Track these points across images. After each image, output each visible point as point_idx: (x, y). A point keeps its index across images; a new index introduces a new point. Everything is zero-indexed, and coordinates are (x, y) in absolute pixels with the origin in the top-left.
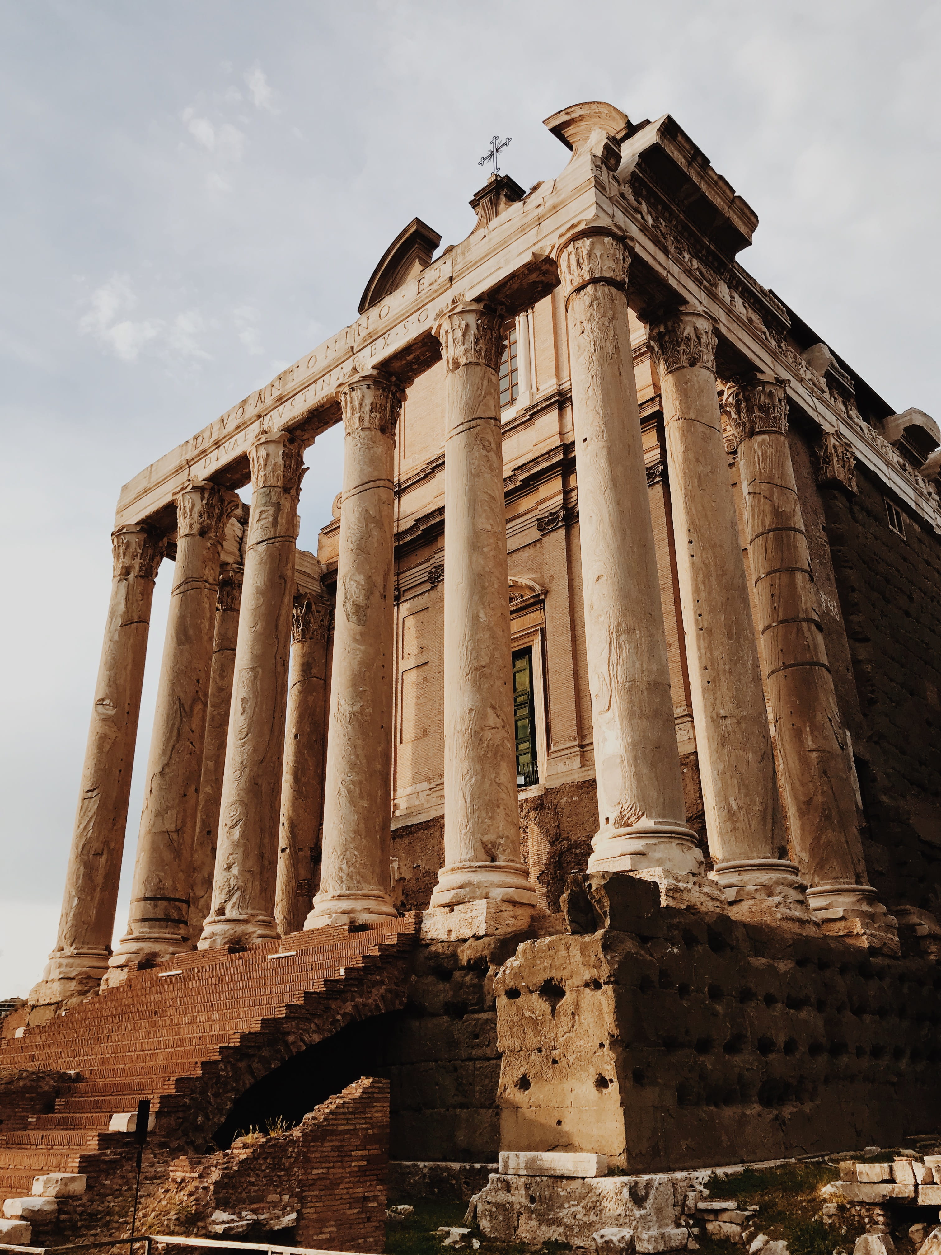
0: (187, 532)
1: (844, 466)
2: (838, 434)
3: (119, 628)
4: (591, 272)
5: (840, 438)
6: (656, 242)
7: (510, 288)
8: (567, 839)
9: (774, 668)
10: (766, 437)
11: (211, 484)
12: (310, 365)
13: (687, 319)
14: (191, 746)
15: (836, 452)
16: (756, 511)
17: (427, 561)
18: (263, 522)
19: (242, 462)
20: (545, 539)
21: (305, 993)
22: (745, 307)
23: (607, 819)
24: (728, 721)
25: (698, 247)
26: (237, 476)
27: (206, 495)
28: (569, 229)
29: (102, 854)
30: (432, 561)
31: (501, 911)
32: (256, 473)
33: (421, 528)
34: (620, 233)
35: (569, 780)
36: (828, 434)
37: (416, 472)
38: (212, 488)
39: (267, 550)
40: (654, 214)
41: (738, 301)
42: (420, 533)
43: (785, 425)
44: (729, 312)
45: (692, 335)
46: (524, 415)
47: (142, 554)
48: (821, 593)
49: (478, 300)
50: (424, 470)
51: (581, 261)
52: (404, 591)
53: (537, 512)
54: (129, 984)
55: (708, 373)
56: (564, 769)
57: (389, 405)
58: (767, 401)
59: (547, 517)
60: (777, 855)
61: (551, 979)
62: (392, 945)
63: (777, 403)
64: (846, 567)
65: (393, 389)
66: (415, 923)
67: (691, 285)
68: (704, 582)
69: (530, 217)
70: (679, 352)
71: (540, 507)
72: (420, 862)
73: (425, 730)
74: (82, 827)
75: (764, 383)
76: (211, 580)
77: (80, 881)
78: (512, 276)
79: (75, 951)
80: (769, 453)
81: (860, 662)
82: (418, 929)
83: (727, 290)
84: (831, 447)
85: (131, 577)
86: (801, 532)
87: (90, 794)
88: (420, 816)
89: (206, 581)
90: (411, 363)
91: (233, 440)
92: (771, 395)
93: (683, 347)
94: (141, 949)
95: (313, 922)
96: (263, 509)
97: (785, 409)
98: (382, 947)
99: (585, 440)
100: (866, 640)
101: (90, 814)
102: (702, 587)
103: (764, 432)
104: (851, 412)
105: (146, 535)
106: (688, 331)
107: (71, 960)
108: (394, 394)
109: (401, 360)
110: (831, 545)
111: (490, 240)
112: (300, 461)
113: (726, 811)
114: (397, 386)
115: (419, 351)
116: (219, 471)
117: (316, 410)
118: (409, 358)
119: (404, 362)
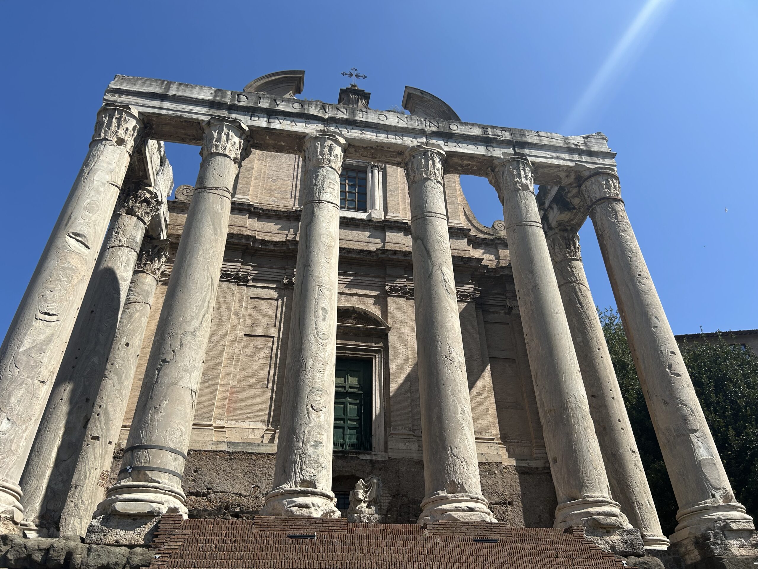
3: (106, 182)
8: (406, 496)
12: (381, 118)
17: (283, 269)
18: (331, 190)
19: (295, 137)
20: (390, 298)
23: (713, 496)
28: (602, 168)
30: (287, 271)
33: (290, 247)
42: (285, 248)
53: (383, 280)
59: (394, 286)
69: (571, 146)
71: (387, 279)
72: (260, 484)
87: (47, 317)
91: (289, 120)
96: (331, 181)
101: (42, 337)
109: (461, 160)
115: (475, 163)
116: (268, 130)
117: (383, 147)
118: (465, 162)
119: (460, 162)
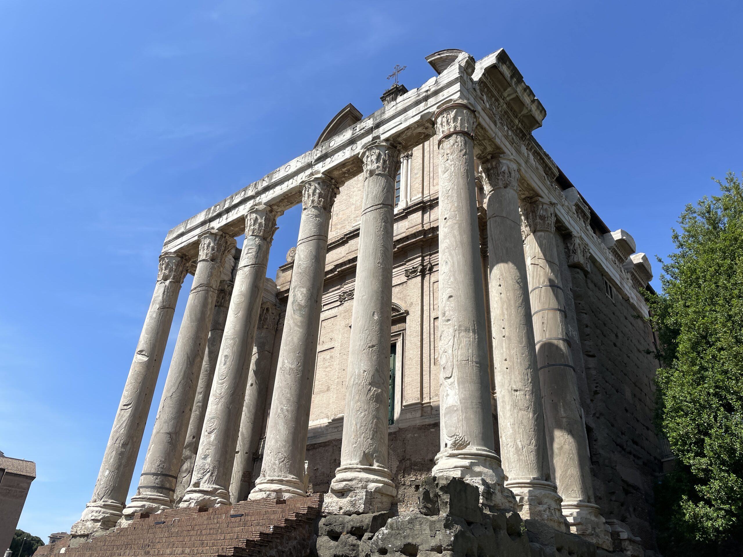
0: (204, 258)
1: (584, 256)
2: (581, 238)
3: (156, 310)
4: (455, 127)
5: (582, 240)
6: (490, 118)
7: (406, 135)
8: (409, 459)
9: (542, 366)
10: (543, 233)
11: (221, 233)
12: (287, 170)
13: (504, 161)
14: (190, 382)
15: (580, 247)
16: (535, 274)
17: (339, 289)
18: (249, 255)
19: (242, 220)
20: (409, 282)
21: (247, 540)
22: (535, 161)
23: (446, 445)
24: (518, 393)
25: (512, 124)
26: (237, 229)
27: (218, 238)
28: (443, 104)
29: (128, 444)
30: (342, 289)
31: (374, 498)
32: (248, 228)
33: (338, 270)
34: (472, 109)
35: (413, 423)
36: (575, 236)
37: (337, 239)
38: (222, 235)
39: (250, 271)
40: (489, 102)
41: (531, 157)
42: (336, 272)
43: (553, 228)
44: (527, 162)
45: (507, 171)
46: (402, 213)
47: (176, 270)
48: (569, 326)
49: (387, 140)
50: (342, 238)
51: (449, 121)
52: (324, 305)
53: (405, 266)
54: (133, 527)
55: (514, 192)
56: (411, 416)
57: (329, 195)
58: (544, 214)
59: (411, 269)
60: (544, 478)
61: (409, 544)
62: (304, 514)
63: (550, 215)
64: (583, 313)
65: (333, 186)
66: (319, 501)
67: (507, 144)
68: (507, 309)
69: (421, 96)
70: (498, 179)
71: (407, 264)
72: (318, 467)
73: (329, 387)
74: (118, 426)
75: (543, 204)
76: (214, 287)
77: (112, 460)
78: (408, 128)
79: (103, 503)
80: (544, 242)
81: (589, 368)
82: (321, 505)
83: (526, 150)
84: (577, 244)
85: (167, 282)
86: (560, 289)
87: (125, 407)
88: (321, 439)
89: (211, 287)
90: (344, 173)
91: (237, 209)
92: (546, 210)
93: (501, 177)
94: (143, 506)
95: (253, 496)
96: (250, 247)
97: (554, 219)
98: (297, 515)
99: (445, 219)
100: (593, 356)
101: (124, 419)
102: (506, 313)
103: (541, 231)
104: (588, 227)
105: (180, 259)
106: (505, 168)
107: (99, 509)
108: (333, 189)
109: (339, 170)
110: (575, 300)
111: (397, 108)
112: (274, 224)
113: (514, 448)
114: (335, 185)
115: (350, 166)
116: (227, 225)
117: (287, 195)
118: (344, 170)
119: (341, 172)
